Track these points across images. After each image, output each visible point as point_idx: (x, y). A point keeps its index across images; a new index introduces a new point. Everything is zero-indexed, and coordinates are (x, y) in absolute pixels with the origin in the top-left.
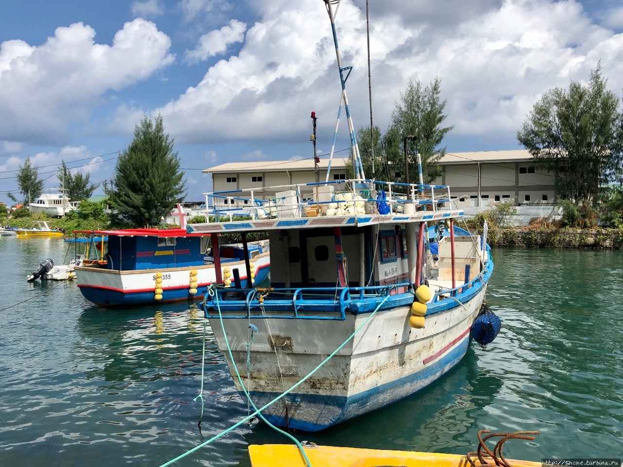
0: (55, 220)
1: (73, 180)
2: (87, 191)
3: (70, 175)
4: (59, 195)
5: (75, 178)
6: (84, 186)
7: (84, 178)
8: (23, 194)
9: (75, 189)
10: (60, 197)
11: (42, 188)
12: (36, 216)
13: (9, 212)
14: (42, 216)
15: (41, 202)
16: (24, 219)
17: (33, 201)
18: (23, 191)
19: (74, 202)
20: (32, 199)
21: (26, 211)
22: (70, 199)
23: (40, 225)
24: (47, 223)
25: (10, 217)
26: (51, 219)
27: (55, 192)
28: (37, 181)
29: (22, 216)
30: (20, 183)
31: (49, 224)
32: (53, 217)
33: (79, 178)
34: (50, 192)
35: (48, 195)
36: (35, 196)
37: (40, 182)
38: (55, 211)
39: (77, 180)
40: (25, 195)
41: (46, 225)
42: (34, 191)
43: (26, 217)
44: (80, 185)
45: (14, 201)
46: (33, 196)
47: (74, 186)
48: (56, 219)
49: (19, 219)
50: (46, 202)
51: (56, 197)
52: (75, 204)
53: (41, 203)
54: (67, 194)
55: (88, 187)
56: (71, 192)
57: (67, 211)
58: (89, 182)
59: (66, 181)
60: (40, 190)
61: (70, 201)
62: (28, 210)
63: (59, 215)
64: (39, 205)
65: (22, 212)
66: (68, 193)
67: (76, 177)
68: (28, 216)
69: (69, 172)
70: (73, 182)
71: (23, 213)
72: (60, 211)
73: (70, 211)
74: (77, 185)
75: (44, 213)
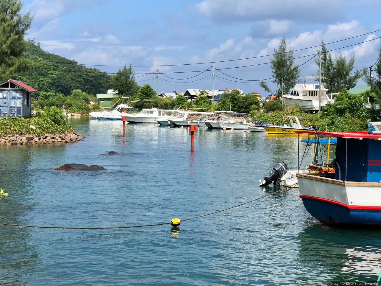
0: (309, 116)
1: (334, 66)
2: (350, 79)
3: (330, 60)
4: (316, 84)
5: (336, 63)
6: (347, 74)
7: (347, 63)
8: (276, 83)
9: (336, 77)
10: (317, 87)
11: (298, 76)
12: (288, 109)
13: (261, 104)
14: (295, 110)
15: (295, 93)
16: (276, 113)
17: (286, 92)
18: (277, 80)
19: (332, 94)
20: (287, 89)
21: (279, 103)
22: (328, 90)
23: (291, 121)
24: (299, 119)
25: (262, 111)
26: (304, 114)
27: (310, 81)
28: (292, 68)
29: (274, 110)
30: (274, 71)
31: (302, 121)
32: (307, 112)
33: (341, 63)
34: (305, 82)
35: (303, 85)
36: (289, 85)
37: (296, 69)
38: (309, 104)
39: (339, 66)
40: (279, 85)
41: (298, 121)
42: (289, 80)
43: (278, 111)
44: (341, 72)
45: (267, 92)
46: (287, 86)
47: (335, 73)
48: (311, 115)
49: (271, 113)
50: (301, 94)
51: (311, 87)
52: (334, 96)
53: (295, 95)
54: (325, 84)
55: (352, 74)
56: (331, 82)
57: (323, 104)
58: (353, 68)
59: (325, 67)
60: (295, 78)
61: (328, 92)
62: (281, 103)
63: (314, 109)
64: (293, 97)
65: (274, 105)
66: (326, 82)
67: (338, 62)
68: (281, 110)
69: (330, 56)
70: (334, 69)
71: (276, 106)
72: (316, 104)
73: (327, 105)
74: (339, 72)
75: (297, 107)
